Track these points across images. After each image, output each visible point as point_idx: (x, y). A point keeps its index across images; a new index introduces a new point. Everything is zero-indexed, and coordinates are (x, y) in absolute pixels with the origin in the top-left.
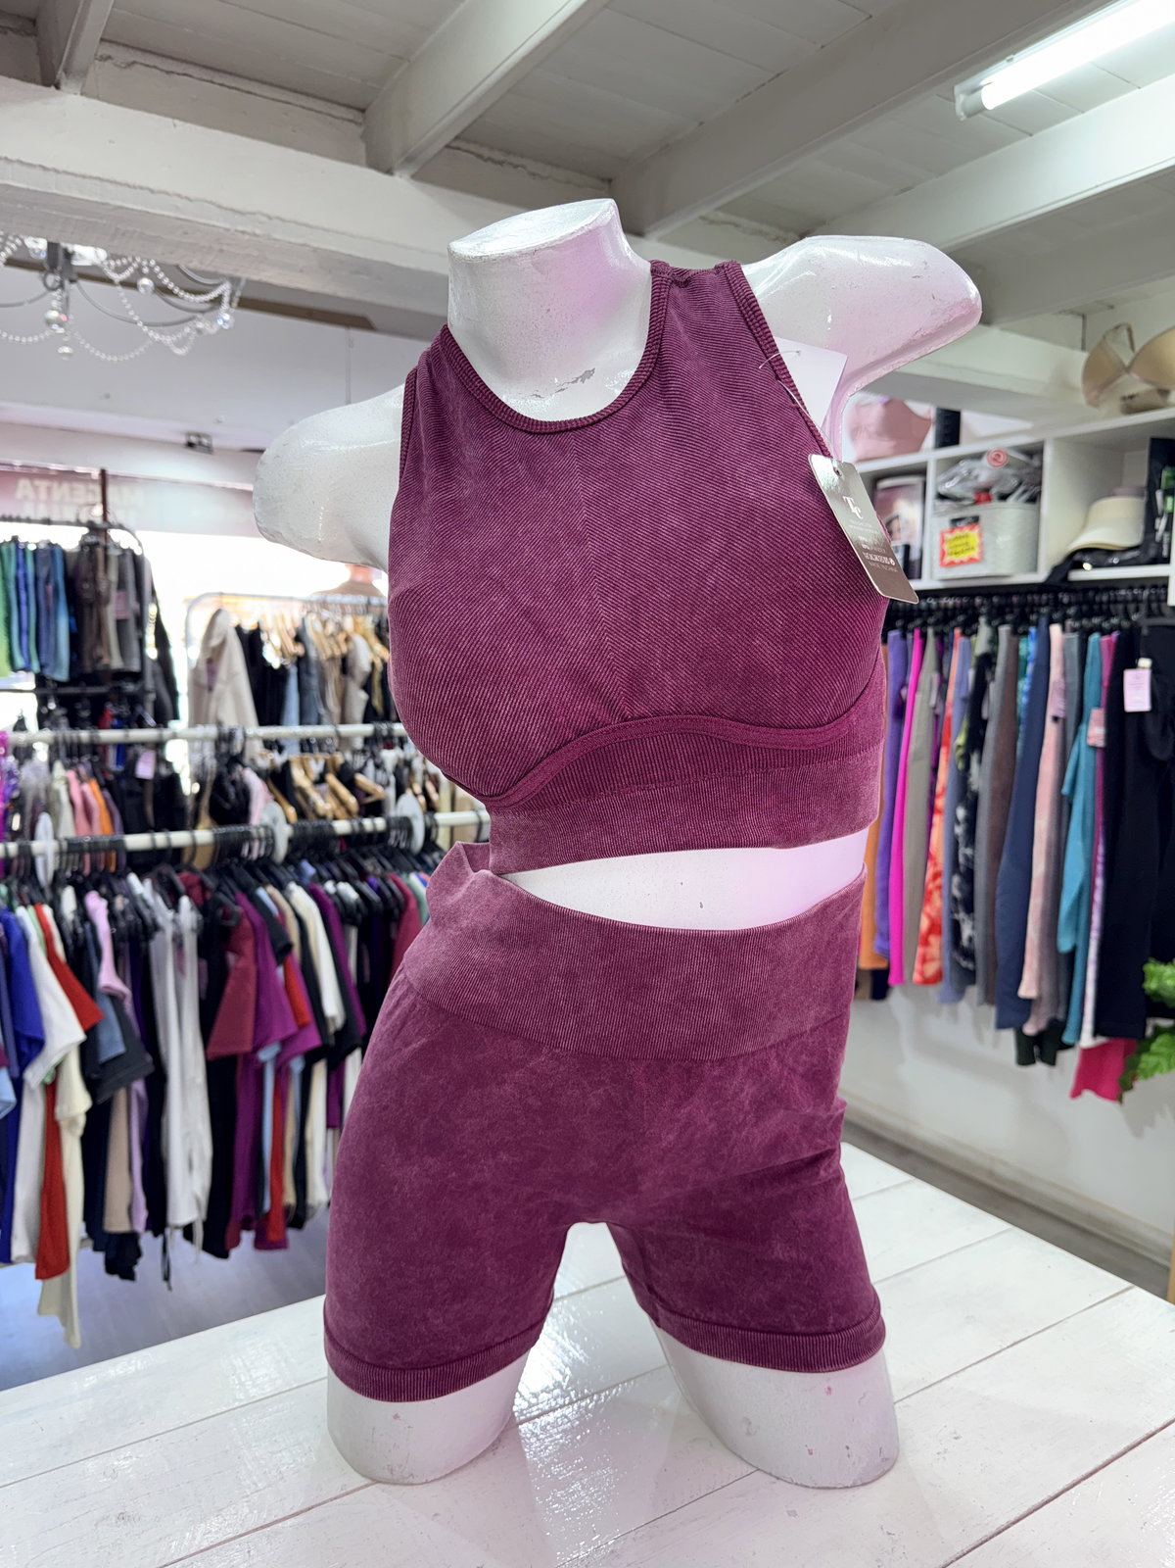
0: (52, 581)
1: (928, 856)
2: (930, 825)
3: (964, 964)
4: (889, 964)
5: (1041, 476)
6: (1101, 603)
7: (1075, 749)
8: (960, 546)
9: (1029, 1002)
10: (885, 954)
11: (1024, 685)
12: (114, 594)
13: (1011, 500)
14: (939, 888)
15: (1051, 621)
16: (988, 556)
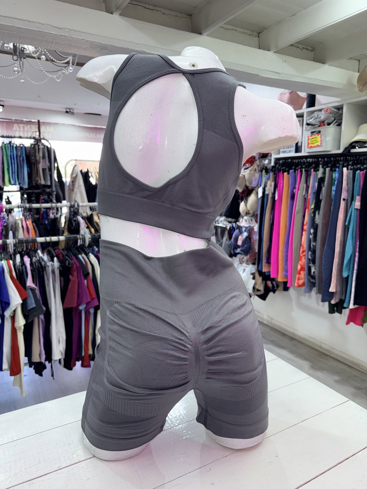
0: (22, 156)
1: (301, 245)
2: (302, 235)
3: (312, 280)
4: (288, 280)
5: (342, 117)
6: (361, 160)
7: (351, 210)
8: (314, 141)
9: (333, 293)
10: (286, 277)
11: (334, 188)
12: (41, 160)
13: (332, 125)
14: (304, 255)
15: (343, 166)
16: (323, 144)
